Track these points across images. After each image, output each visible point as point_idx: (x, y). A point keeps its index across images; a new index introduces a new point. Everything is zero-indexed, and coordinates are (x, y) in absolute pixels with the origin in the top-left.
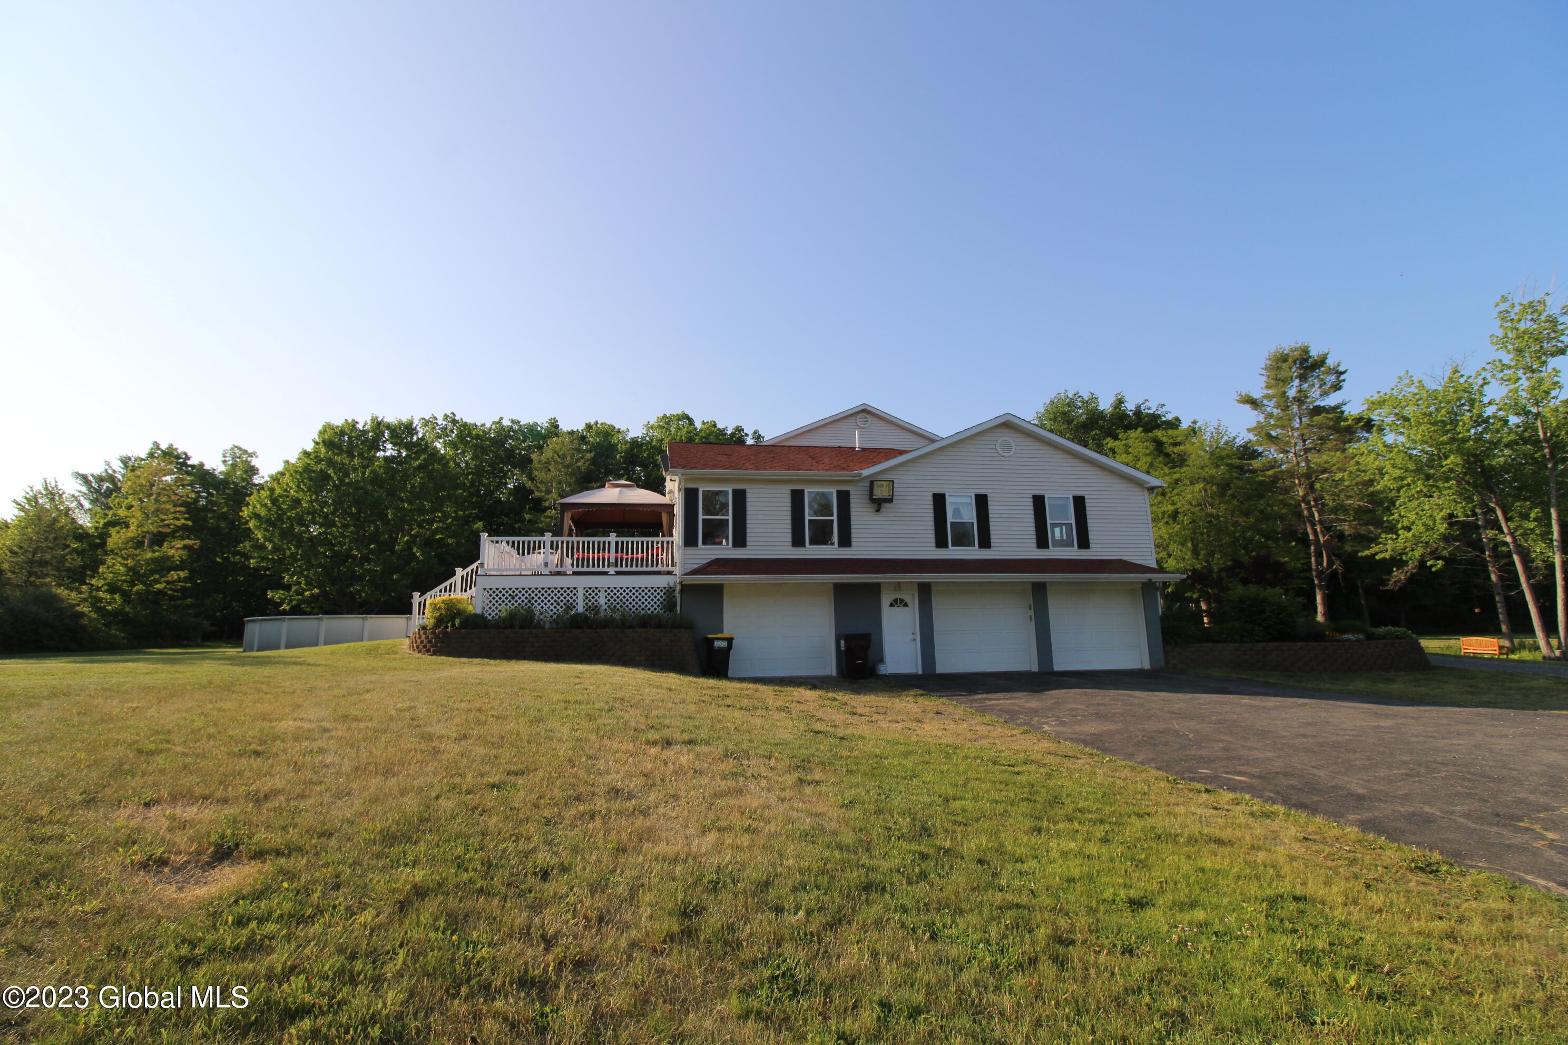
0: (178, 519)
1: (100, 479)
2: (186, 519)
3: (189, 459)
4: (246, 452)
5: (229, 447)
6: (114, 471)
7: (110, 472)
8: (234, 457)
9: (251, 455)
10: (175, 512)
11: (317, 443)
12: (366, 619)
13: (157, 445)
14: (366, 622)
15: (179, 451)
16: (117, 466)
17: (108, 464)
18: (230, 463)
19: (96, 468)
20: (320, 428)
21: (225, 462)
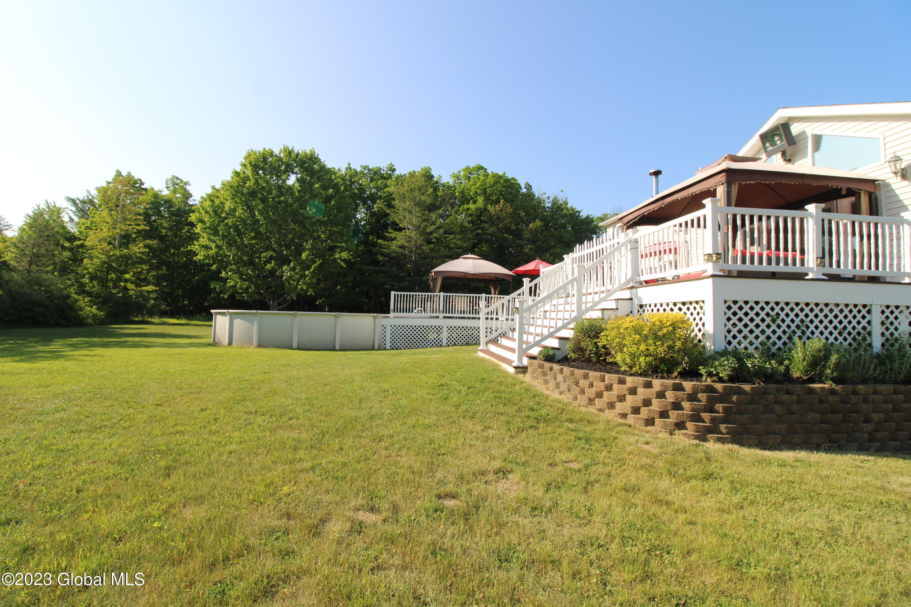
0: (139, 225)
1: (84, 202)
2: (145, 225)
3: (143, 184)
4: (182, 181)
5: (170, 177)
6: (93, 197)
7: (90, 197)
8: (174, 184)
9: (186, 184)
10: (136, 219)
11: (244, 165)
12: (338, 316)
13: (119, 174)
14: (338, 319)
15: (136, 178)
16: (94, 193)
17: (89, 192)
18: (171, 188)
19: (81, 195)
20: (245, 154)
21: (167, 187)
